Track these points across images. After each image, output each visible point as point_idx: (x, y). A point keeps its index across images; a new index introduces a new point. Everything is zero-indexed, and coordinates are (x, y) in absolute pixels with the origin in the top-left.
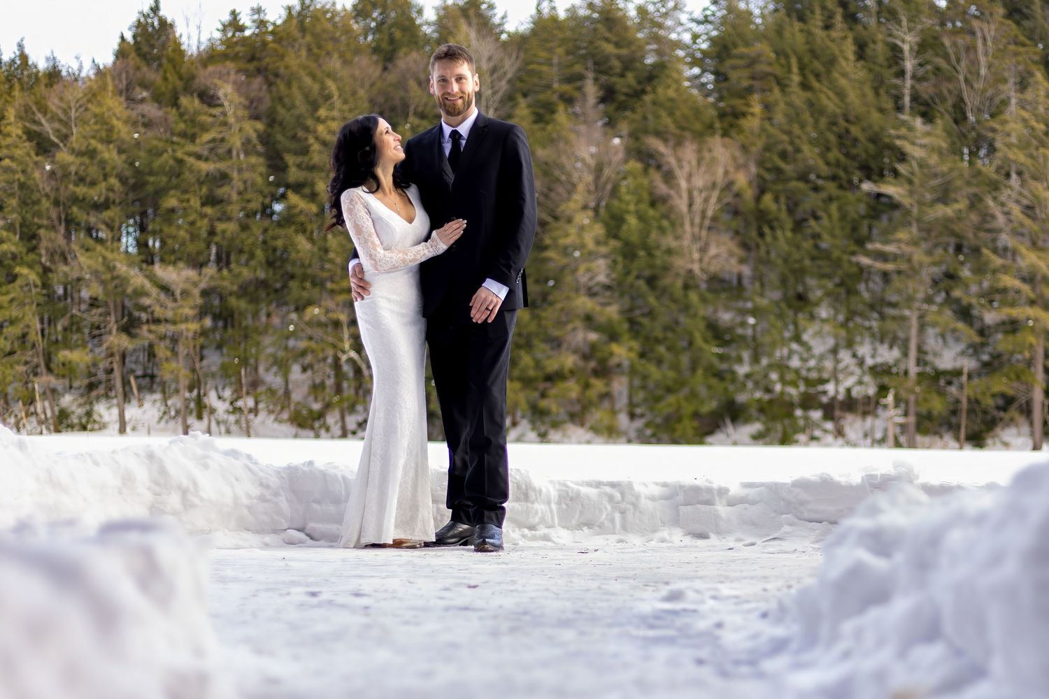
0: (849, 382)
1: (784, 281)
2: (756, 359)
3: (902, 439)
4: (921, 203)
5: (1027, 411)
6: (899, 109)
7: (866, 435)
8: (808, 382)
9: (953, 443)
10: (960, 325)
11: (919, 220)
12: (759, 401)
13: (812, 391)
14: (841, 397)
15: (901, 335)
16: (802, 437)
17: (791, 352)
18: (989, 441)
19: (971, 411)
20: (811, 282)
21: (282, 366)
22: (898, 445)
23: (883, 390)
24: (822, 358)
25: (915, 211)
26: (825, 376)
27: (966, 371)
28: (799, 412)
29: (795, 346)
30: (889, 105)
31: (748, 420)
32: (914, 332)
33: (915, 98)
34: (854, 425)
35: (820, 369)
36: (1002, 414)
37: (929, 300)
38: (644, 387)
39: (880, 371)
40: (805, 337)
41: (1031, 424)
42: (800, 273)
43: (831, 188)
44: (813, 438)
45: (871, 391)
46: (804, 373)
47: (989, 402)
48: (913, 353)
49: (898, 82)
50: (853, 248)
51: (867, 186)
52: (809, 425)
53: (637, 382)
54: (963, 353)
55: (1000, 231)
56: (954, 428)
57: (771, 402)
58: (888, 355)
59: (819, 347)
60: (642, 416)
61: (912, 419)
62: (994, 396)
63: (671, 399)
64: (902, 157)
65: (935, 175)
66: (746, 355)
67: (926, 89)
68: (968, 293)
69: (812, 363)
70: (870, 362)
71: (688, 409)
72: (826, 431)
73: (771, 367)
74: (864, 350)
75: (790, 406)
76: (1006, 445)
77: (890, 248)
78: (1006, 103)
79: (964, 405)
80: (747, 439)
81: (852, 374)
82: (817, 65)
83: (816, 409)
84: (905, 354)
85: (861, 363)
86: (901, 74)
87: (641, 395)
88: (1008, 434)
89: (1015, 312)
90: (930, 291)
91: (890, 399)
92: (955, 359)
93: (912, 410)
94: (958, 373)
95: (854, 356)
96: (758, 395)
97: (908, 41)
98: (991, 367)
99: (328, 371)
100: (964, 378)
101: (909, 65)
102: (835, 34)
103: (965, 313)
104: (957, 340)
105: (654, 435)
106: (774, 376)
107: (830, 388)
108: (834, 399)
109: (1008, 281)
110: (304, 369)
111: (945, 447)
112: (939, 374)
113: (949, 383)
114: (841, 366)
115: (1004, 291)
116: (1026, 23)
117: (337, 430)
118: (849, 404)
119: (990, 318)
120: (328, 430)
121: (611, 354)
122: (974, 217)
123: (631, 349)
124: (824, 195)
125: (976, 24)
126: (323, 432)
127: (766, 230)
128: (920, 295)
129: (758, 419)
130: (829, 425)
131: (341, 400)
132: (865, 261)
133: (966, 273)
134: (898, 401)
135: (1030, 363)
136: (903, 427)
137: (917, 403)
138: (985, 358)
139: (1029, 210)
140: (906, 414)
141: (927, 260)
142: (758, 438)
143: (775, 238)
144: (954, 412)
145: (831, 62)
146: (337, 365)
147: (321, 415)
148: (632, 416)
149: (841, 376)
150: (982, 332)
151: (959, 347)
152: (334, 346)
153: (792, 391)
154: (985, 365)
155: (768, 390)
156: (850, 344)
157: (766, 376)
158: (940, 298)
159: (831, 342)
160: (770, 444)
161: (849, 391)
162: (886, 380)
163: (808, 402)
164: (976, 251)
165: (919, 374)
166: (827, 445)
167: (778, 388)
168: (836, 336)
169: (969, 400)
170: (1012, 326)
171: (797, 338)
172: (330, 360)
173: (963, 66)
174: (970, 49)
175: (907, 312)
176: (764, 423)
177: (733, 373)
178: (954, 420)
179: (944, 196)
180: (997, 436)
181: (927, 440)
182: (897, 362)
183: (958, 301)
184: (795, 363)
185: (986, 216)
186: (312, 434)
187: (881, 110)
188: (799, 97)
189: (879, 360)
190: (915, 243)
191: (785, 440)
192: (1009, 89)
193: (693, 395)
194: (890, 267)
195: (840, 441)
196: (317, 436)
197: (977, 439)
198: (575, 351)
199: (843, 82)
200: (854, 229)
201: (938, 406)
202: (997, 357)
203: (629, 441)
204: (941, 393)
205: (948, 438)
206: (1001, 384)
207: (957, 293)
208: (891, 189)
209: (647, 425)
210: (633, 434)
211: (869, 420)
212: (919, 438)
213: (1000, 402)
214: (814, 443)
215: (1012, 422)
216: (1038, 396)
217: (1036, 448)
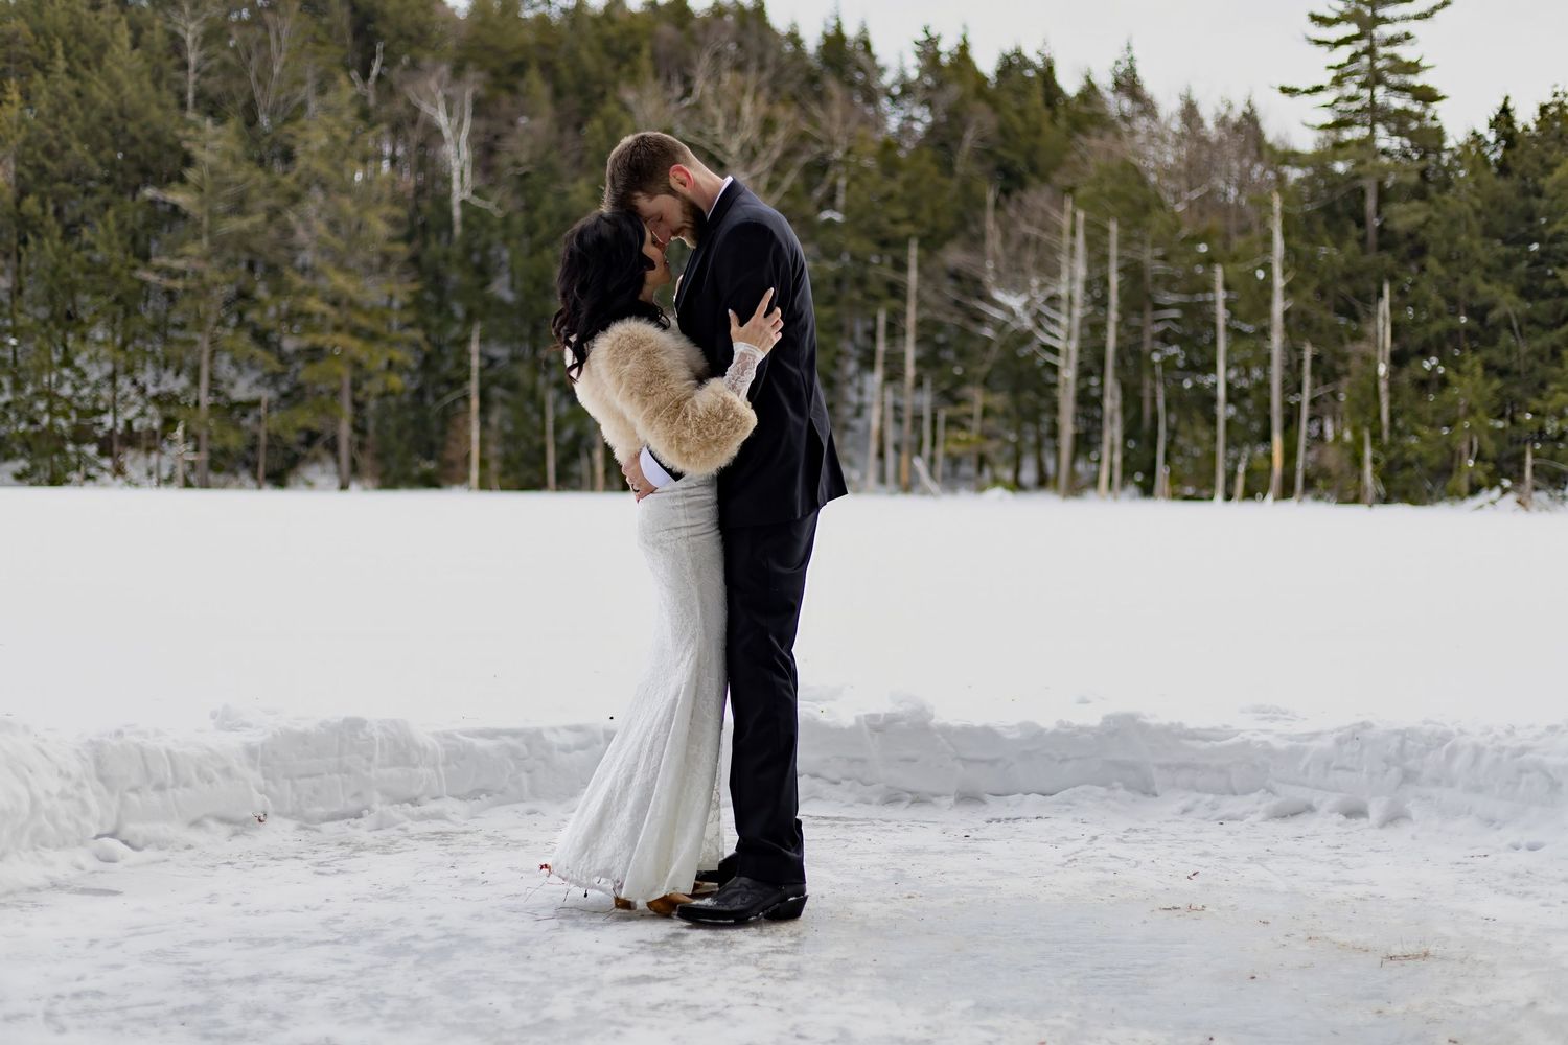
0: (131, 413)
1: (51, 296)
2: (18, 386)
3: (193, 478)
4: (212, 214)
5: (332, 447)
6: (183, 106)
7: (150, 474)
8: (81, 412)
9: (250, 483)
10: (260, 353)
11: (210, 233)
12: (23, 434)
13: (86, 423)
14: (120, 430)
15: (189, 360)
16: (75, 476)
17: (61, 380)
18: (291, 479)
19: (270, 447)
20: (84, 298)
22: (188, 484)
23: (169, 423)
24: (97, 385)
25: (206, 222)
26: (102, 405)
27: (264, 402)
28: (70, 448)
29: (66, 372)
30: (173, 101)
31: (9, 457)
32: (205, 358)
33: (199, 96)
34: (134, 462)
35: (95, 399)
36: (303, 451)
37: (222, 323)
39: (163, 401)
40: (78, 362)
41: (337, 461)
42: (72, 289)
43: (106, 191)
44: (88, 477)
45: (156, 424)
46: (76, 402)
47: (292, 437)
48: (204, 383)
49: (180, 75)
50: (132, 261)
51: (150, 192)
52: (83, 462)
54: (258, 382)
55: (302, 248)
56: (251, 466)
57: (36, 434)
58: (176, 384)
59: (95, 374)
61: (203, 456)
62: (297, 431)
64: (188, 160)
65: (228, 184)
67: (214, 85)
68: (267, 315)
69: (85, 391)
70: (152, 390)
72: (103, 469)
73: (38, 395)
74: (147, 377)
75: (62, 439)
76: (310, 484)
77: (179, 264)
78: (303, 106)
79: (263, 439)
80: (9, 479)
81: (133, 404)
82: (84, 50)
83: (91, 443)
84: (196, 382)
85: (143, 390)
86: (184, 66)
88: (311, 472)
89: (320, 340)
90: (223, 313)
91: (179, 432)
92: (251, 389)
93: (204, 444)
94: (256, 404)
95: (134, 383)
96: (23, 426)
97: (191, 31)
98: (293, 397)
100: (263, 410)
101: (193, 58)
102: (103, 15)
103: (261, 337)
104: (252, 367)
107: (108, 420)
108: (111, 432)
109: (313, 304)
111: (241, 486)
112: (234, 406)
113: (245, 415)
114: (119, 395)
115: (310, 315)
116: (326, 20)
118: (131, 439)
119: (289, 345)
122: (273, 233)
124: (97, 199)
125: (268, 17)
127: (31, 238)
128: (213, 319)
129: (22, 455)
130: (107, 463)
132: (152, 278)
133: (262, 291)
134: (189, 435)
135: (335, 393)
136: (194, 465)
137: (210, 437)
138: (285, 387)
139: (333, 225)
140: (196, 450)
141: (221, 278)
142: (21, 477)
143: (41, 247)
144: (253, 448)
145: (102, 47)
149: (120, 407)
150: (283, 359)
151: (256, 375)
153: (62, 423)
154: (285, 396)
155: (33, 422)
156: (129, 371)
157: (31, 405)
158: (233, 321)
159: (108, 368)
160: (39, 483)
161: (129, 423)
162: (173, 411)
163: (80, 436)
164: (273, 270)
165: (212, 406)
166: (104, 485)
167: (46, 420)
168: (114, 362)
169: (268, 434)
170: (314, 354)
171: (67, 362)
173: (254, 62)
174: (264, 43)
175: (197, 337)
176: (30, 460)
178: (250, 456)
179: (239, 207)
180: (297, 474)
181: (221, 478)
182: (185, 391)
183: (253, 324)
184: (66, 390)
185: (288, 231)
187: (161, 106)
188: (66, 86)
189: (163, 388)
190: (207, 259)
191: (55, 480)
192: (307, 92)
194: (179, 284)
195: (120, 480)
197: (278, 478)
199: (118, 72)
200: (134, 240)
201: (234, 441)
202: (298, 387)
204: (237, 427)
205: (245, 477)
206: (305, 418)
207: (253, 315)
208: (179, 197)
211: (154, 457)
212: (212, 477)
213: (302, 437)
214: (90, 483)
215: (316, 459)
216: (345, 430)
217: (344, 487)
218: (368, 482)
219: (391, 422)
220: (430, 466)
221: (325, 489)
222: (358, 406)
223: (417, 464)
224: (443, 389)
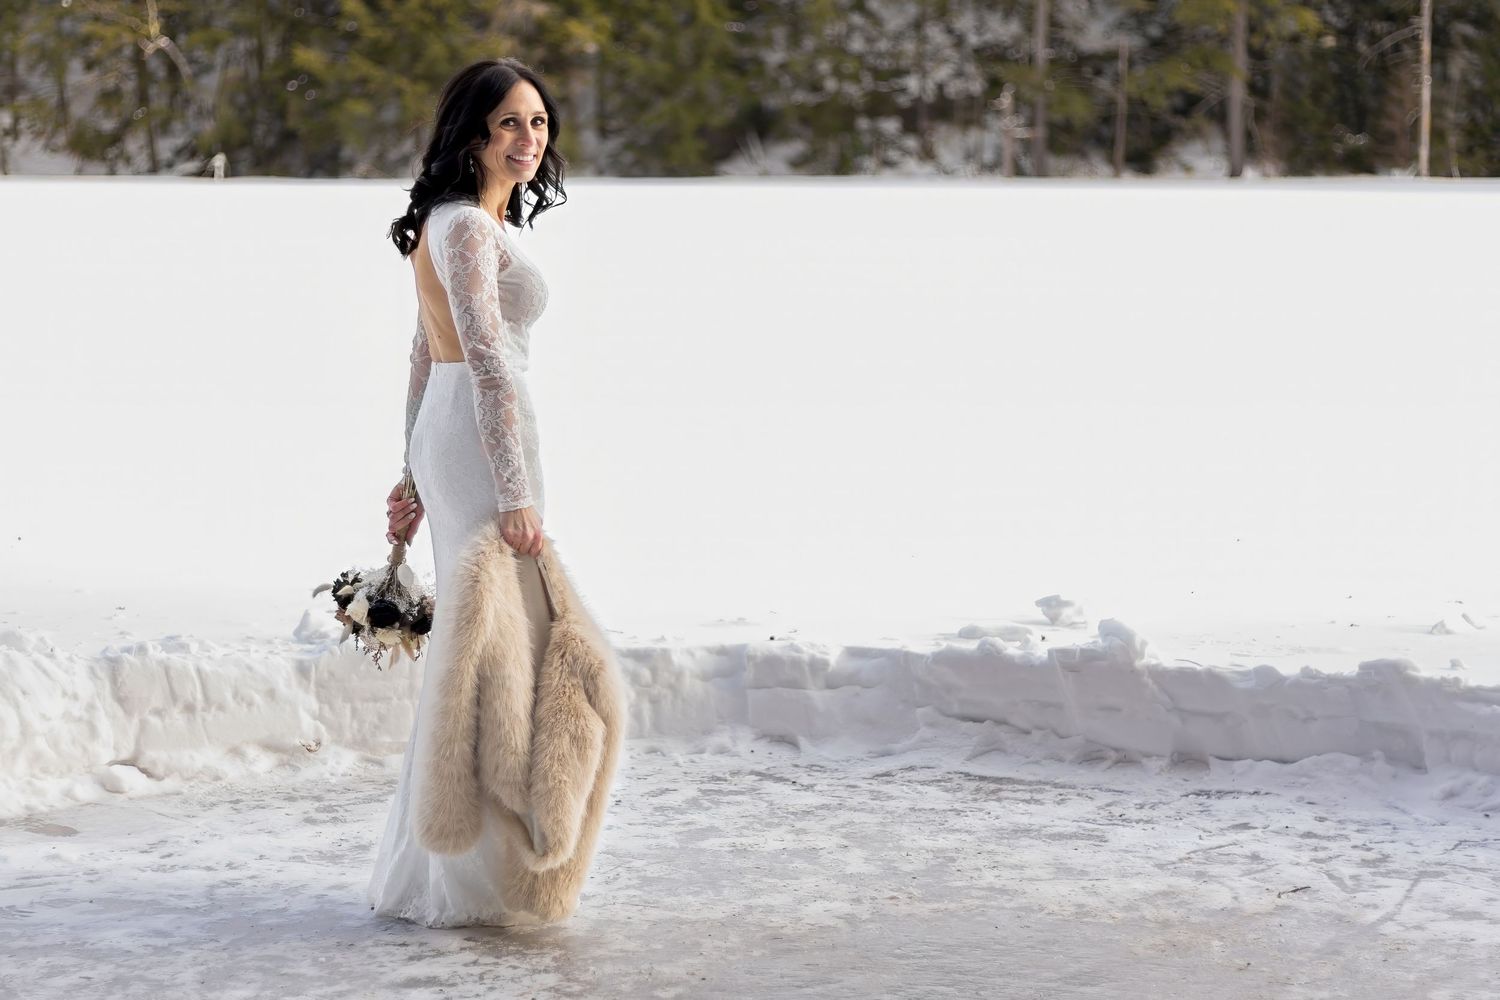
0: (942, 73)
2: (795, 40)
3: (1026, 163)
5: (1220, 116)
7: (968, 157)
8: (878, 74)
9: (1105, 169)
12: (801, 107)
13: (883, 87)
14: (930, 96)
16: (869, 162)
17: (851, 29)
18: (1161, 163)
19: (1133, 118)
21: (52, 61)
22: (1019, 172)
23: (995, 85)
24: (898, 37)
26: (904, 63)
27: (1125, 54)
28: (863, 123)
29: (857, 19)
31: (785, 136)
34: (949, 143)
35: (896, 55)
36: (1178, 121)
38: (620, 88)
39: (991, 56)
41: (1226, 135)
44: (887, 164)
45: (977, 86)
46: (871, 60)
47: (1161, 103)
48: (1041, 27)
52: (880, 141)
53: (610, 79)
54: (1120, 26)
56: (1105, 144)
57: (819, 107)
58: (1002, 29)
59: (895, 19)
60: (618, 131)
61: (1040, 132)
62: (1169, 94)
63: (663, 106)
66: (780, 33)
69: (884, 45)
70: (973, 40)
71: (689, 122)
72: (906, 152)
73: (819, 52)
74: (965, 22)
75: (850, 113)
76: (1187, 169)
79: (1122, 106)
80: (782, 167)
81: (945, 61)
83: (890, 116)
84: (1029, 28)
85: (959, 42)
87: (615, 101)
88: (1191, 152)
91: (1006, 100)
92: (1107, 34)
93: (1041, 116)
94: (1111, 56)
95: (950, 31)
96: (801, 97)
98: (1162, 47)
99: (126, 68)
100: (1122, 65)
105: (637, 163)
106: (824, 66)
107: (912, 83)
108: (918, 101)
110: (89, 66)
111: (1092, 173)
112: (1083, 59)
113: (1098, 72)
114: (929, 48)
117: (142, 160)
118: (944, 109)
120: (128, 160)
121: (568, 37)
123: (598, 29)
126: (120, 165)
129: (798, 136)
130: (911, 143)
131: (148, 115)
134: (1018, 103)
135: (1224, 40)
136: (1027, 145)
137: (1049, 106)
138: (1154, 31)
140: (1031, 124)
142: (800, 164)
144: (1107, 119)
146: (138, 59)
147: (116, 138)
148: (604, 133)
149: (929, 65)
151: (1114, 15)
152: (134, 31)
153: (853, 91)
154: (1155, 44)
155: (816, 87)
156: (943, 13)
157: (811, 67)
159: (912, 10)
160: (819, 173)
161: (940, 87)
162: (999, 70)
163: (878, 106)
165: (1053, 62)
166: (910, 176)
167: (831, 85)
169: (1130, 101)
172: (128, 52)
176: (811, 141)
177: (759, 63)
178: (1105, 131)
180: (1172, 154)
181: (1061, 163)
182: (1017, 41)
184: (857, 45)
186: (103, 169)
189: (988, 37)
191: (843, 167)
193: (698, 99)
195: (928, 168)
196: (112, 172)
197: (1142, 160)
198: (513, 32)
201: (1080, 110)
202: (1173, 31)
203: (600, 172)
204: (1086, 90)
205: (1097, 159)
206: (1180, 75)
209: (629, 146)
210: (603, 161)
211: (974, 136)
212: (1052, 161)
213: (1178, 101)
214: (888, 172)
215: (1197, 133)
216: (1238, 93)
217: (1235, 173)
218: (1270, 168)
219: (1305, 79)
220: (1360, 141)
221: (1209, 178)
222: (1257, 55)
223: (1339, 140)
224: (1380, 27)
